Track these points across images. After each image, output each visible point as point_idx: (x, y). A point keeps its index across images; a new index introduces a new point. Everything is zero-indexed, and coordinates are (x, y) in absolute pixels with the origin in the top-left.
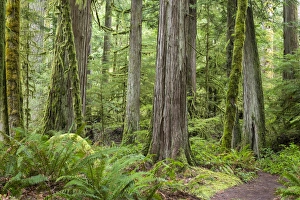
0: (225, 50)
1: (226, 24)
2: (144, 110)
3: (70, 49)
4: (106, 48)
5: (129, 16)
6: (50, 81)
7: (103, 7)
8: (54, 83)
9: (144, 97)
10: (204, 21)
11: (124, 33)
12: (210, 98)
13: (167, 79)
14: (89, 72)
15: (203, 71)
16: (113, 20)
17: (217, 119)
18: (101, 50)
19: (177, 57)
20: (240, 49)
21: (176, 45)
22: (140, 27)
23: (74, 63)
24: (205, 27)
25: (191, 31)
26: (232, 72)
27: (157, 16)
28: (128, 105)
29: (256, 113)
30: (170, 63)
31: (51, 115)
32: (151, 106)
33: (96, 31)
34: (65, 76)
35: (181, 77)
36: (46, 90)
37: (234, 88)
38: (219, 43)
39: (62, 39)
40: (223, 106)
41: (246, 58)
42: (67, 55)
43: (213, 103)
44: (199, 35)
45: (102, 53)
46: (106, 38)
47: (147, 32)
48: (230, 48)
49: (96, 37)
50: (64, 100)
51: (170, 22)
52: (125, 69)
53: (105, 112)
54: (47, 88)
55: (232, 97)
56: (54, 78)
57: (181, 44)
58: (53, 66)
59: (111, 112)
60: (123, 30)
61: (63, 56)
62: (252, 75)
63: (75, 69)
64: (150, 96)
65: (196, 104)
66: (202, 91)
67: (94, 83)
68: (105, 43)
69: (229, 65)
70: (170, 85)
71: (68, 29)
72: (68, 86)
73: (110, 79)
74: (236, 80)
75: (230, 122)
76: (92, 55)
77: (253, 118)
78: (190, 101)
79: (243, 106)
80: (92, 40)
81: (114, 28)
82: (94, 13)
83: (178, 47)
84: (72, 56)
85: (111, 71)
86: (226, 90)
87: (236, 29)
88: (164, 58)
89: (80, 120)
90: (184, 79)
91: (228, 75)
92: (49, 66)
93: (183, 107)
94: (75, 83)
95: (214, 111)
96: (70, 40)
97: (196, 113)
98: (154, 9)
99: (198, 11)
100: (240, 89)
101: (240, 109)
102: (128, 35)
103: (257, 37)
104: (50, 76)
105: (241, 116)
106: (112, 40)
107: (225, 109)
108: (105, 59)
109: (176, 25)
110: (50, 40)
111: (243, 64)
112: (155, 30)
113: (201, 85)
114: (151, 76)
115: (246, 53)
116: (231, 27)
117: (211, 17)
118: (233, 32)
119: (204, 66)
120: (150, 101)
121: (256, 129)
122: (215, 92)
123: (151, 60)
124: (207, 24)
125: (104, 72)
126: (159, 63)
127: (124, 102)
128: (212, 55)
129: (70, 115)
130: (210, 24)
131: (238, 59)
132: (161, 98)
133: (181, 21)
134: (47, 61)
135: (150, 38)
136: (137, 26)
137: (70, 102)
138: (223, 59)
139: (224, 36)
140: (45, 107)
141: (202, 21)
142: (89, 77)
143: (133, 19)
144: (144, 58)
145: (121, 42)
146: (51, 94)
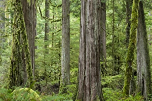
0: (125, 30)
1: (125, 13)
2: (73, 72)
3: (23, 32)
4: (46, 31)
5: (61, 9)
6: (11, 54)
7: (44, 3)
8: (14, 56)
9: (72, 63)
10: (111, 11)
11: (58, 21)
12: (116, 63)
13: (87, 51)
14: (36, 48)
15: (110, 45)
16: (51, 12)
17: (120, 76)
18: (43, 33)
19: (94, 36)
20: (135, 29)
21: (93, 28)
22: (68, 17)
23: (26, 42)
24: (112, 15)
25: (102, 18)
26: (130, 45)
27: (79, 9)
28: (62, 68)
29: (145, 72)
30: (89, 40)
31: (13, 76)
32: (77, 69)
33: (40, 20)
34: (21, 50)
35: (96, 49)
36: (9, 60)
37: (131, 56)
38: (121, 26)
39: (17, 26)
40: (124, 67)
41: (139, 35)
42: (21, 37)
43: (117, 65)
44: (108, 21)
45: (44, 35)
46: (46, 25)
47: (73, 20)
48: (128, 29)
49: (40, 24)
50: (21, 66)
51: (88, 13)
52: (60, 45)
53: (47, 74)
54: (9, 58)
55: (130, 62)
56: (14, 52)
57: (96, 27)
58: (12, 44)
59: (52, 73)
60: (57, 19)
61: (19, 37)
62: (143, 47)
63: (27, 46)
64: (76, 62)
65: (106, 66)
66: (110, 58)
67: (40, 55)
68: (46, 28)
69: (127, 40)
70: (89, 55)
71: (21, 19)
72: (23, 57)
73: (50, 52)
74: (132, 50)
75: (128, 78)
76: (38, 36)
77: (143, 75)
78: (102, 65)
79: (136, 67)
80: (37, 26)
81: (51, 18)
82: (38, 8)
83: (94, 29)
84: (24, 37)
85: (50, 46)
86: (126, 57)
87: (132, 16)
88: (85, 37)
89: (31, 79)
90: (98, 51)
91: (127, 47)
92: (10, 44)
93: (98, 68)
94: (27, 55)
95: (118, 71)
96: (22, 27)
97: (106, 72)
98: (78, 4)
99: (107, 4)
100: (135, 56)
101: (135, 69)
102: (60, 22)
103: (146, 21)
104: (11, 51)
105: (135, 73)
106: (50, 26)
107: (125, 70)
108: (46, 39)
109: (92, 14)
110: (9, 27)
111: (136, 40)
112: (79, 18)
113: (109, 54)
114: (76, 49)
115: (138, 32)
116: (129, 15)
117: (115, 9)
118: (130, 18)
119: (111, 41)
120: (77, 65)
121: (145, 81)
122: (119, 58)
123: (76, 38)
124: (113, 13)
125: (46, 47)
126: (81, 40)
127: (60, 67)
128: (116, 34)
129: (25, 76)
130: (115, 13)
131: (133, 36)
132: (83, 63)
133: (96, 12)
134: (8, 41)
135: (76, 24)
136: (66, 16)
137: (24, 67)
138: (124, 36)
139: (124, 21)
140: (9, 71)
141: (109, 11)
142: (36, 51)
143: (64, 11)
144: (71, 37)
145: (56, 27)
146: (12, 62)
